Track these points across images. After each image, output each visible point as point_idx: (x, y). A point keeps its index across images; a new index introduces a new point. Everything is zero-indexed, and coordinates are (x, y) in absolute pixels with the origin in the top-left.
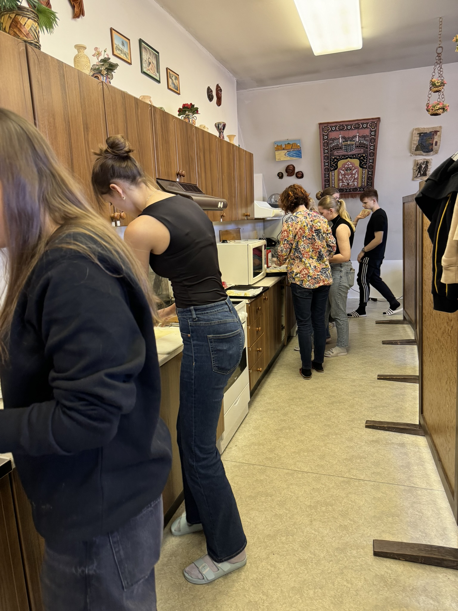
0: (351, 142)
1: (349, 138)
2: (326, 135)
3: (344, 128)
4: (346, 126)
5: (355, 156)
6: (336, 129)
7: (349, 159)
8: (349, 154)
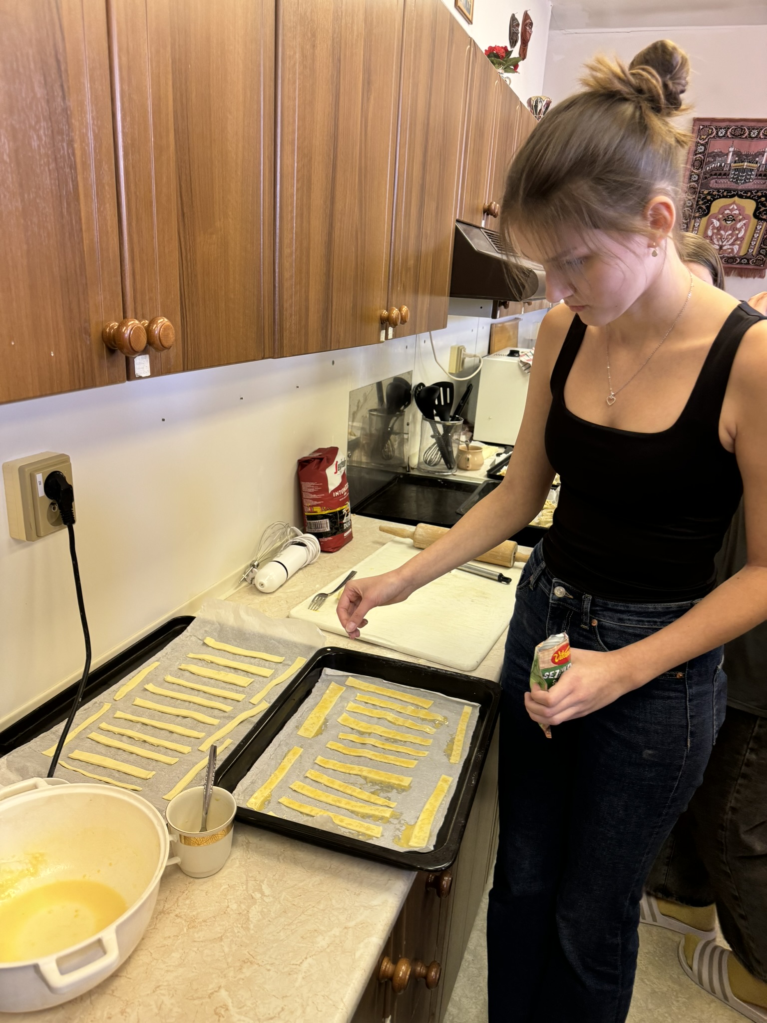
0: (751, 164)
1: (747, 155)
2: (702, 145)
3: (743, 135)
4: (748, 129)
5: (749, 194)
6: (726, 133)
7: (736, 198)
8: (740, 187)
